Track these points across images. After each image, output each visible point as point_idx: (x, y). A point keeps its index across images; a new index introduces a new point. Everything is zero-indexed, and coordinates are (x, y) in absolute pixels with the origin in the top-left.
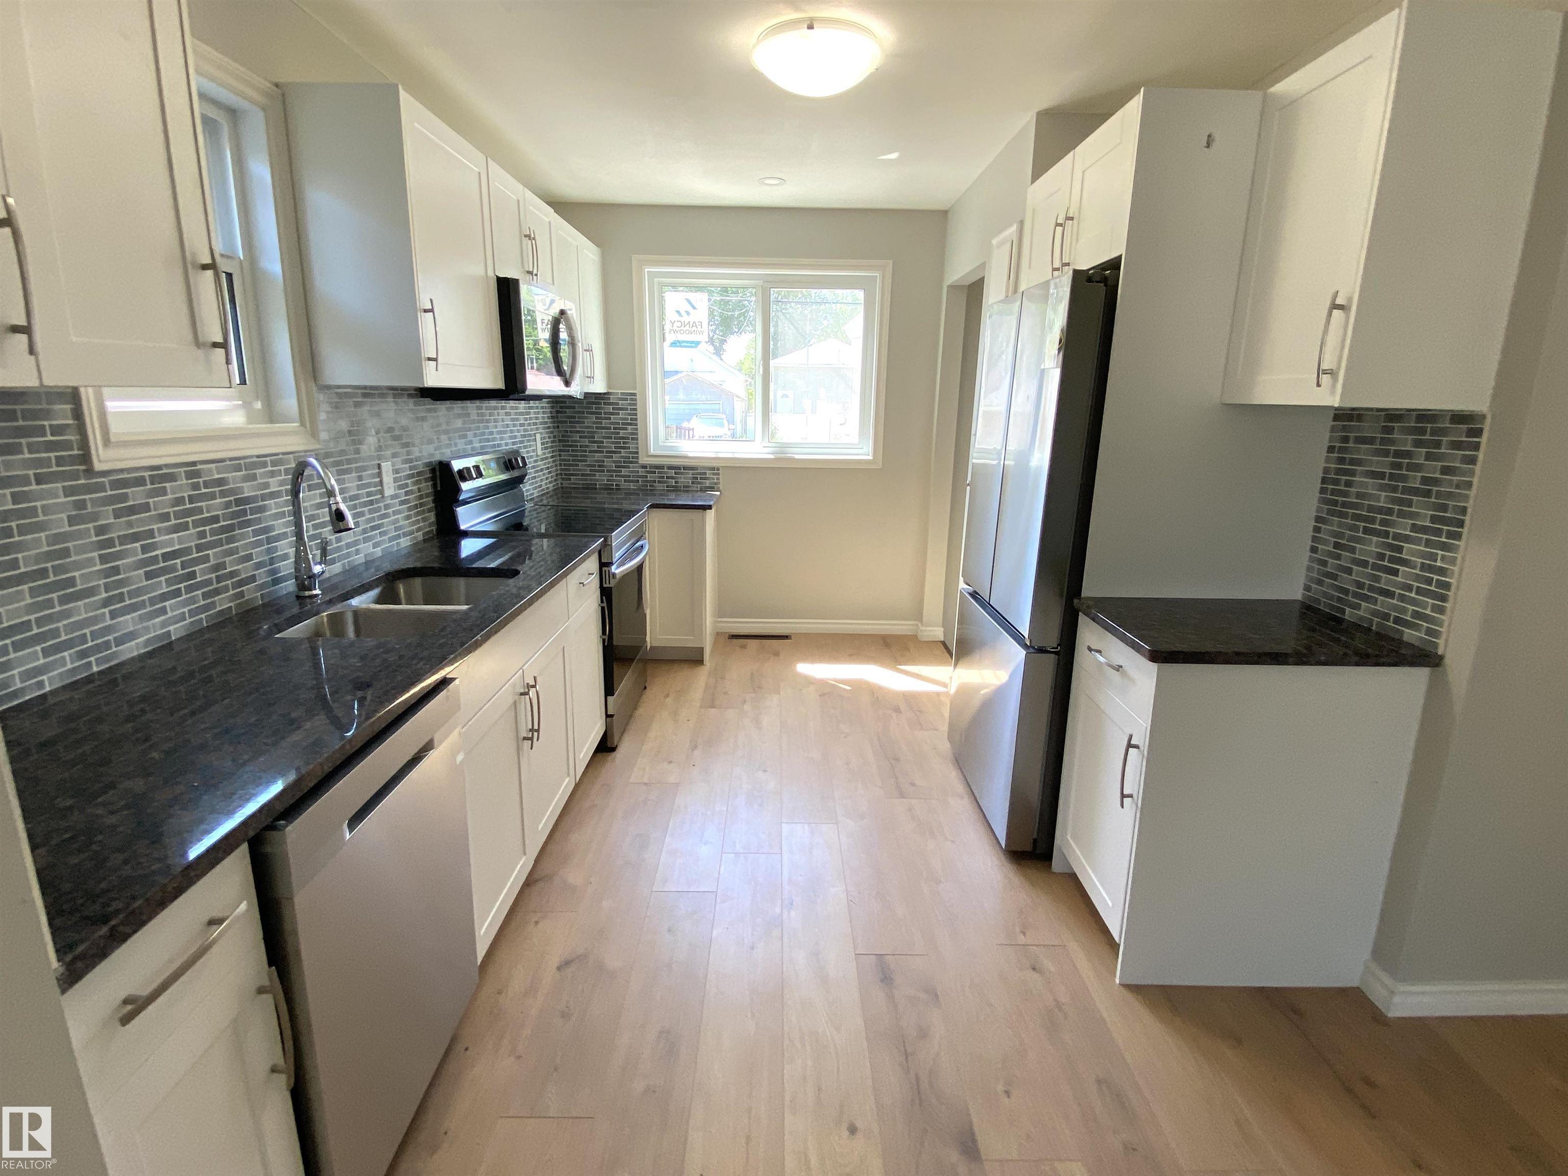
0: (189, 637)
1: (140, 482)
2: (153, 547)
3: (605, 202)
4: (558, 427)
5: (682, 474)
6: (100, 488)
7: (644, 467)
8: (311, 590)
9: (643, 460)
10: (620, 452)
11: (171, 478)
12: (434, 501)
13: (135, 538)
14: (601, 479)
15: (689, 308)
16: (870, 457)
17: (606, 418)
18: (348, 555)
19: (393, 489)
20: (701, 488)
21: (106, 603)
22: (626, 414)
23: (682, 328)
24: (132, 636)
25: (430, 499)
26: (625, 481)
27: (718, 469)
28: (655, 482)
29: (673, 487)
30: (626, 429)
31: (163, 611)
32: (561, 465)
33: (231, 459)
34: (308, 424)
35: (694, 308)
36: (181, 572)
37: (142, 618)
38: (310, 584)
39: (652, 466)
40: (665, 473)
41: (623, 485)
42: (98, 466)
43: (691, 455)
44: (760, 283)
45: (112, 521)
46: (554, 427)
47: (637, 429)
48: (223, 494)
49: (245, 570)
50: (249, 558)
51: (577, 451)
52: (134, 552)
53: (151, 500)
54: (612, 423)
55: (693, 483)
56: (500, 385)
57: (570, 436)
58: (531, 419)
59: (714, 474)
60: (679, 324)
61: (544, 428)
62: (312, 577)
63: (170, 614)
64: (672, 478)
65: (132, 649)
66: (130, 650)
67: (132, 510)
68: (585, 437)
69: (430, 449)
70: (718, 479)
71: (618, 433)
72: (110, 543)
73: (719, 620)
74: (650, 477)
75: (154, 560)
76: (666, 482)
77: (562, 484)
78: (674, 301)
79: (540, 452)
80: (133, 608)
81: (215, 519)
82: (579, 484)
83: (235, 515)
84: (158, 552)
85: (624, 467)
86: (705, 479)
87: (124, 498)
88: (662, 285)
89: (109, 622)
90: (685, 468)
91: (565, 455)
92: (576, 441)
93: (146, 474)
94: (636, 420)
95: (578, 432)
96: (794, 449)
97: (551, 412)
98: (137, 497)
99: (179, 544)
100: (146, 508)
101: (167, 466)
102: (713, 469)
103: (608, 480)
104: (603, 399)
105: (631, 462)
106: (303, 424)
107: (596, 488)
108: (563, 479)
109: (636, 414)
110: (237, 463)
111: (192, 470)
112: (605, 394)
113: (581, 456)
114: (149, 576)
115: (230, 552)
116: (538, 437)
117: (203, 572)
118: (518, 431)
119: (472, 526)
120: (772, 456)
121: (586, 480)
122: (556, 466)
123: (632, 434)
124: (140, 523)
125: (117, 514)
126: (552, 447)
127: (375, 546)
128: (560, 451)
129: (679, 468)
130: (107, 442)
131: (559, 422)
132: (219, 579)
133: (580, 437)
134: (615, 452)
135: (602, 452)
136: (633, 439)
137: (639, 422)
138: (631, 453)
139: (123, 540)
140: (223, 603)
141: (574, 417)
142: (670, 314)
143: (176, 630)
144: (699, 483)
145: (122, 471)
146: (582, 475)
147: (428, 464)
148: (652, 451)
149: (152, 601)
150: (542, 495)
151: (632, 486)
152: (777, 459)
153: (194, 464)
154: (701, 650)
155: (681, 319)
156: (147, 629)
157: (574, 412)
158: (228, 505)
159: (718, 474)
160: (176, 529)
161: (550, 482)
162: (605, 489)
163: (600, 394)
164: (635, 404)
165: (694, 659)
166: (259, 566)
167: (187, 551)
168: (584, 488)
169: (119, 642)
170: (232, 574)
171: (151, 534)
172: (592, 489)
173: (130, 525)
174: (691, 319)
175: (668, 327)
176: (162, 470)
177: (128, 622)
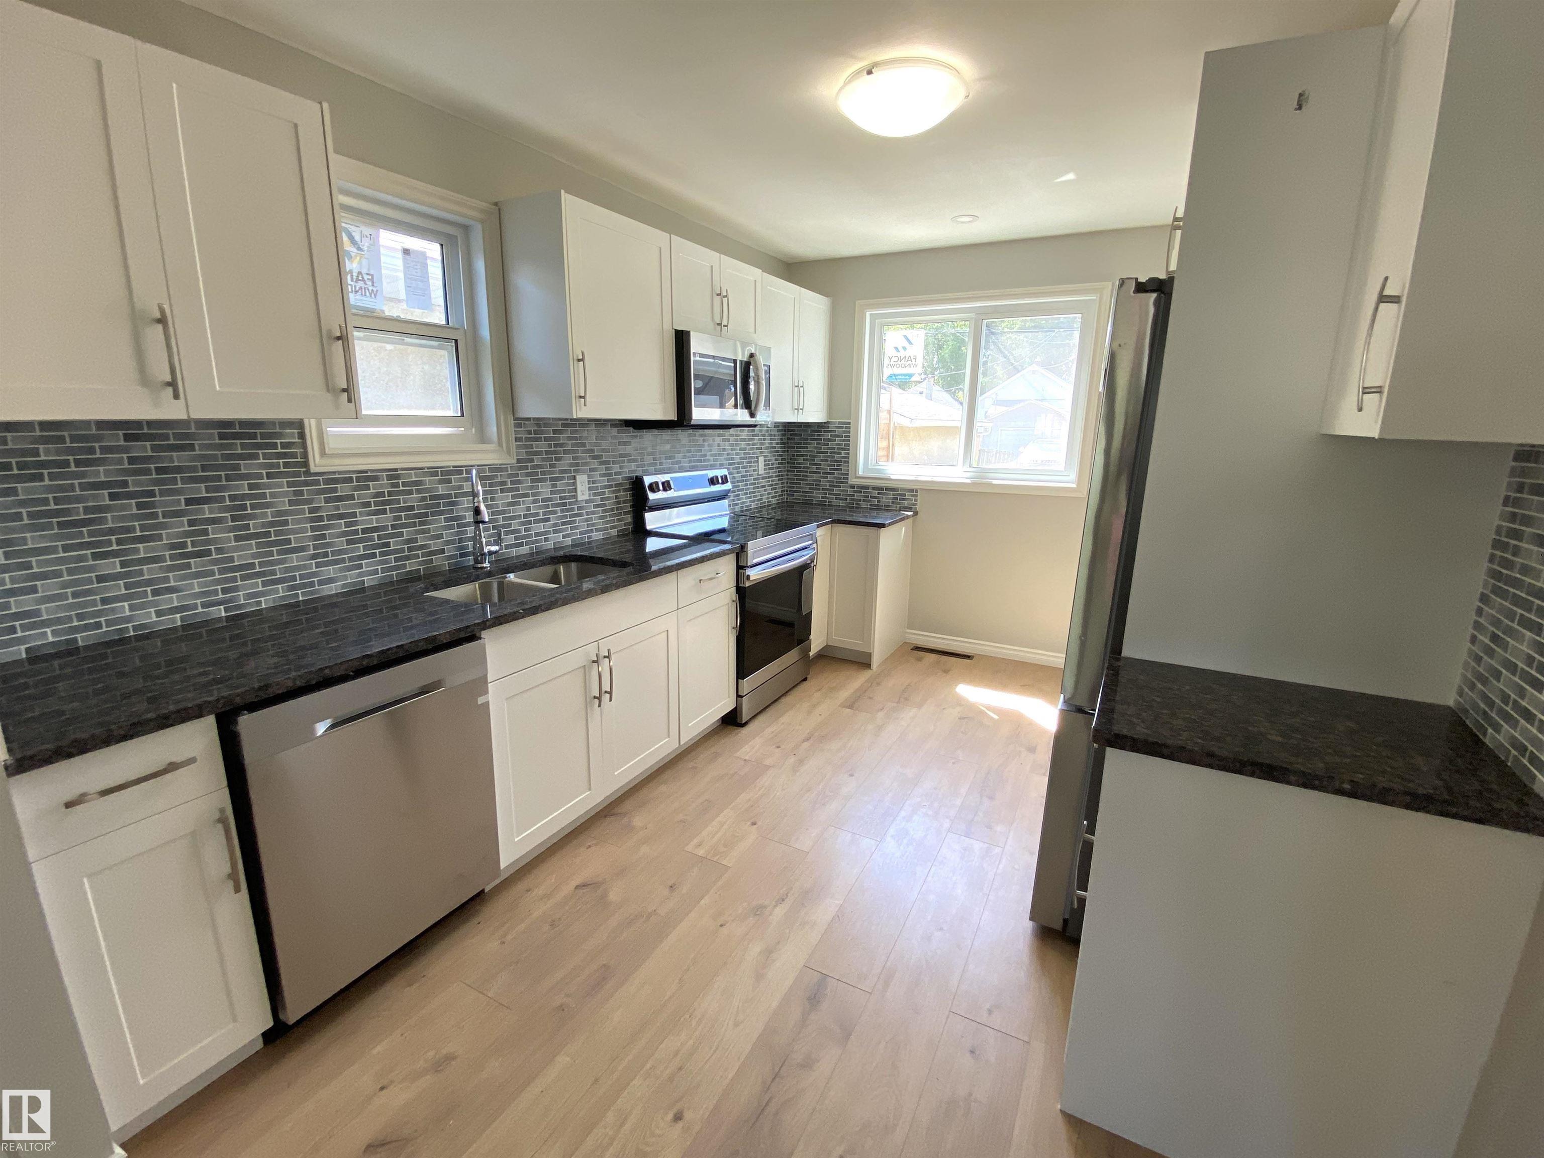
0: (380, 585)
1: (350, 480)
2: (355, 523)
3: (836, 257)
4: (788, 451)
5: (884, 494)
6: (317, 483)
7: (853, 487)
8: (483, 563)
9: (852, 481)
10: (833, 474)
11: (375, 479)
12: (632, 506)
13: (341, 516)
14: (817, 496)
15: (906, 344)
16: (1074, 486)
17: (824, 444)
18: (536, 542)
19: (587, 495)
20: (900, 507)
21: (314, 557)
22: (840, 440)
23: (899, 362)
24: (331, 580)
25: (629, 504)
26: (836, 499)
27: (917, 491)
28: (860, 500)
29: (875, 505)
30: (839, 453)
31: (360, 566)
32: (787, 483)
33: (428, 468)
34: (504, 445)
35: (910, 343)
36: (377, 542)
37: (341, 570)
38: (482, 559)
39: (858, 487)
40: (870, 493)
41: (835, 502)
42: (313, 469)
43: (893, 477)
44: (973, 315)
45: (323, 504)
46: (784, 451)
47: (849, 454)
48: (418, 492)
49: (434, 545)
50: (440, 536)
51: (800, 472)
52: (340, 526)
53: (355, 493)
54: (829, 448)
55: (893, 503)
56: (672, 416)
57: (795, 459)
58: (753, 444)
59: (912, 496)
60: (896, 359)
61: (771, 452)
62: (483, 554)
63: (364, 569)
64: (875, 497)
65: (332, 589)
66: (331, 589)
67: (340, 499)
68: (807, 460)
69: (633, 466)
70: (916, 500)
71: (833, 457)
72: (321, 518)
73: (908, 631)
74: (857, 496)
75: (356, 532)
76: (869, 501)
77: (787, 499)
78: (893, 337)
79: (761, 471)
80: (336, 562)
81: (411, 508)
82: (799, 499)
83: (427, 506)
84: (359, 527)
85: (836, 486)
86: (903, 499)
87: (335, 490)
88: (882, 325)
89: (314, 570)
90: (887, 489)
91: (791, 475)
92: (800, 463)
93: (354, 476)
94: (849, 445)
95: (802, 456)
96: (992, 475)
97: (781, 439)
98: (343, 489)
99: (376, 523)
100: (352, 497)
101: (372, 471)
102: (912, 491)
103: (822, 497)
104: (824, 427)
105: (842, 482)
106: (500, 444)
107: (812, 504)
108: (788, 495)
109: (849, 441)
110: (433, 471)
111: (393, 475)
112: (825, 423)
113: (803, 476)
114: (349, 542)
115: (423, 532)
116: (761, 459)
117: (396, 543)
118: (737, 454)
119: (659, 528)
120: (969, 481)
121: (806, 496)
122: (782, 483)
123: (845, 458)
124: (344, 507)
125: (327, 500)
126: (778, 468)
127: (564, 537)
128: (788, 471)
129: (882, 489)
130: (323, 454)
131: (789, 447)
132: (410, 549)
133: (804, 460)
134: (829, 473)
135: (819, 473)
136: (845, 462)
137: (851, 448)
138: (842, 474)
139: (330, 517)
140: (411, 566)
141: (800, 443)
142: (889, 350)
143: (369, 581)
144: (899, 503)
145: (334, 473)
146: (803, 492)
147: (630, 478)
148: (861, 473)
149: (351, 559)
150: (761, 507)
151: (841, 503)
152: (974, 484)
153: (396, 470)
154: (869, 655)
155: (899, 355)
156: (346, 577)
157: (801, 439)
158: (424, 499)
159: (917, 496)
160: (376, 513)
161: (773, 497)
162: (819, 505)
163: (821, 423)
164: (849, 432)
165: (862, 662)
166: (448, 543)
167: (385, 528)
168: (803, 503)
169: (321, 583)
170: (422, 547)
171: (354, 515)
172: (808, 504)
173: (337, 508)
174: (907, 354)
175: (886, 362)
176: (367, 473)
177: (330, 571)
